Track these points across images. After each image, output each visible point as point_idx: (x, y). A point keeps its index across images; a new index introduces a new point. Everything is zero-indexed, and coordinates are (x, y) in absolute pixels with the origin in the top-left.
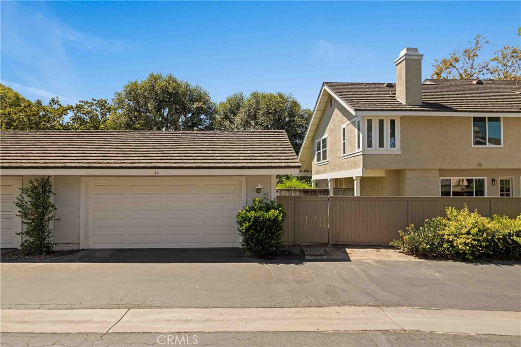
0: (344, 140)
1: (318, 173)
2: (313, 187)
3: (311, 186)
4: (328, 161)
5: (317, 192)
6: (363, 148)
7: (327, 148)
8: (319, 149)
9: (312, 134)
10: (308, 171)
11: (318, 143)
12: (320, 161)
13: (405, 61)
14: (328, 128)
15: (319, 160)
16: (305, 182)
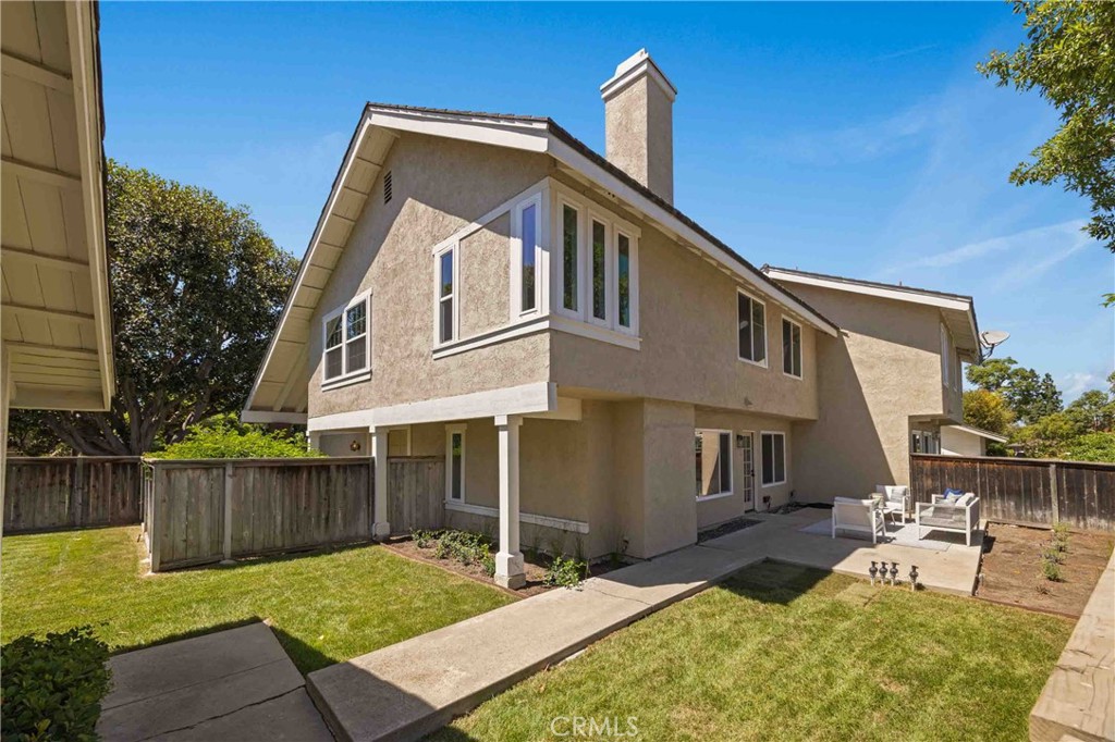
0: (447, 289)
1: (330, 410)
2: (313, 453)
3: (305, 449)
4: (371, 372)
5: (333, 469)
6: (550, 308)
7: (367, 334)
8: (335, 338)
9: (311, 298)
10: (292, 410)
11: (331, 324)
12: (340, 374)
13: (644, 79)
14: (374, 269)
15: (333, 370)
16: (285, 438)
